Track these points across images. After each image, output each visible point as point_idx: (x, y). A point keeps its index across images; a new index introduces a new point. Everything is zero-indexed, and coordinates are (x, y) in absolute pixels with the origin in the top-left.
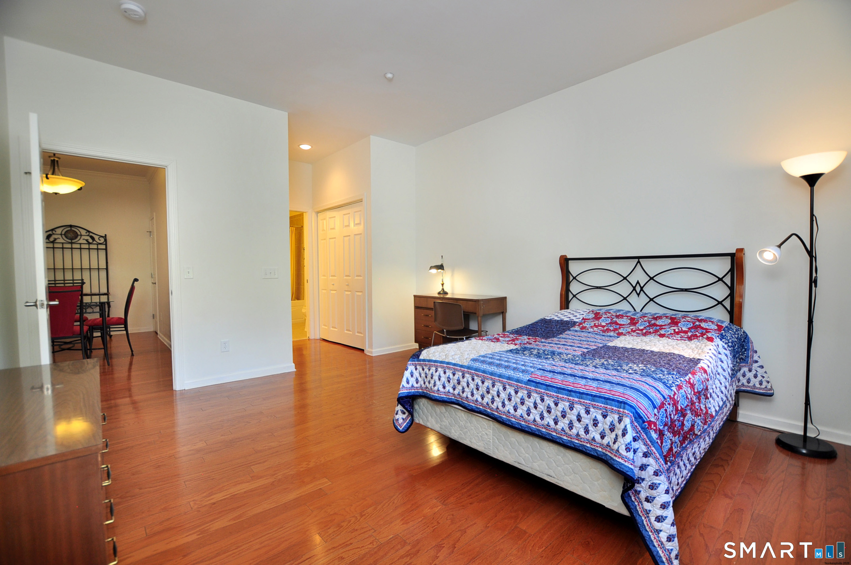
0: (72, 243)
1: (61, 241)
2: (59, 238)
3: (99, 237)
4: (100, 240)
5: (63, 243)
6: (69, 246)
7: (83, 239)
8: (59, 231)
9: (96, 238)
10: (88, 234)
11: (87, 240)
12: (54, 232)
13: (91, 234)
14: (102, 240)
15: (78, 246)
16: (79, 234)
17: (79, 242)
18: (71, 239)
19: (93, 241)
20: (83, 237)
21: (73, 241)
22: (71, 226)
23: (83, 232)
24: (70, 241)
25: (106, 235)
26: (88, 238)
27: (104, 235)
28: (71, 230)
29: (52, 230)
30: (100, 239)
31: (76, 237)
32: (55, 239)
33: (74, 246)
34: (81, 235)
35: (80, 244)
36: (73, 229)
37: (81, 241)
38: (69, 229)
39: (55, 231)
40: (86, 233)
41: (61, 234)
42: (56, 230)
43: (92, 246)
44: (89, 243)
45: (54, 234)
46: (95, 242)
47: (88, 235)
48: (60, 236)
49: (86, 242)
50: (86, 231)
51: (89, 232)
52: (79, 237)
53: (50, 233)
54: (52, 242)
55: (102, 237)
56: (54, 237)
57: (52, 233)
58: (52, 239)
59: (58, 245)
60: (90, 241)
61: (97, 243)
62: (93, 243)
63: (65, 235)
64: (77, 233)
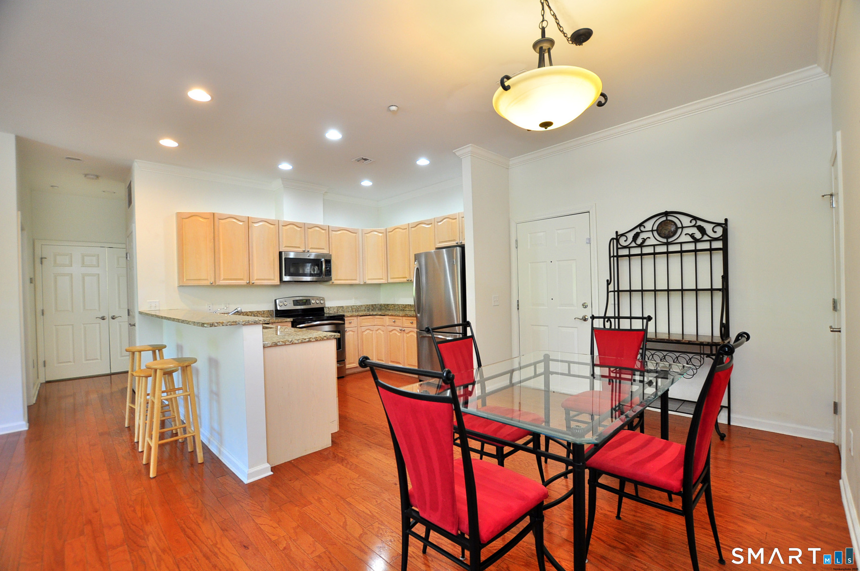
0: (667, 244)
1: (652, 241)
2: (649, 238)
3: (714, 225)
4: (715, 232)
5: (654, 246)
6: (663, 249)
7: (686, 234)
8: (649, 226)
9: (708, 228)
10: (694, 222)
11: (692, 236)
12: (642, 229)
13: (699, 223)
14: (720, 231)
15: (677, 248)
16: (679, 225)
17: (679, 241)
18: (667, 237)
19: (703, 236)
20: (686, 231)
21: (670, 240)
22: (666, 214)
23: (686, 221)
24: (665, 240)
25: (726, 220)
26: (695, 231)
27: (723, 222)
28: (667, 219)
29: (641, 225)
30: (716, 229)
31: (675, 233)
32: (644, 240)
33: (672, 248)
34: (682, 228)
35: (681, 243)
36: (670, 218)
37: (682, 239)
38: (664, 219)
39: (644, 227)
40: (691, 222)
41: (652, 231)
42: (645, 224)
43: (700, 246)
44: (696, 241)
45: (642, 232)
46: (706, 238)
47: (694, 226)
48: (650, 234)
49: (690, 239)
50: (690, 219)
51: (695, 218)
52: (679, 231)
53: (638, 230)
54: (641, 246)
55: (719, 224)
56: (643, 236)
57: (639, 231)
58: (639, 241)
59: (646, 250)
60: (698, 235)
61: (709, 239)
62: (703, 239)
63: (657, 230)
64: (676, 224)
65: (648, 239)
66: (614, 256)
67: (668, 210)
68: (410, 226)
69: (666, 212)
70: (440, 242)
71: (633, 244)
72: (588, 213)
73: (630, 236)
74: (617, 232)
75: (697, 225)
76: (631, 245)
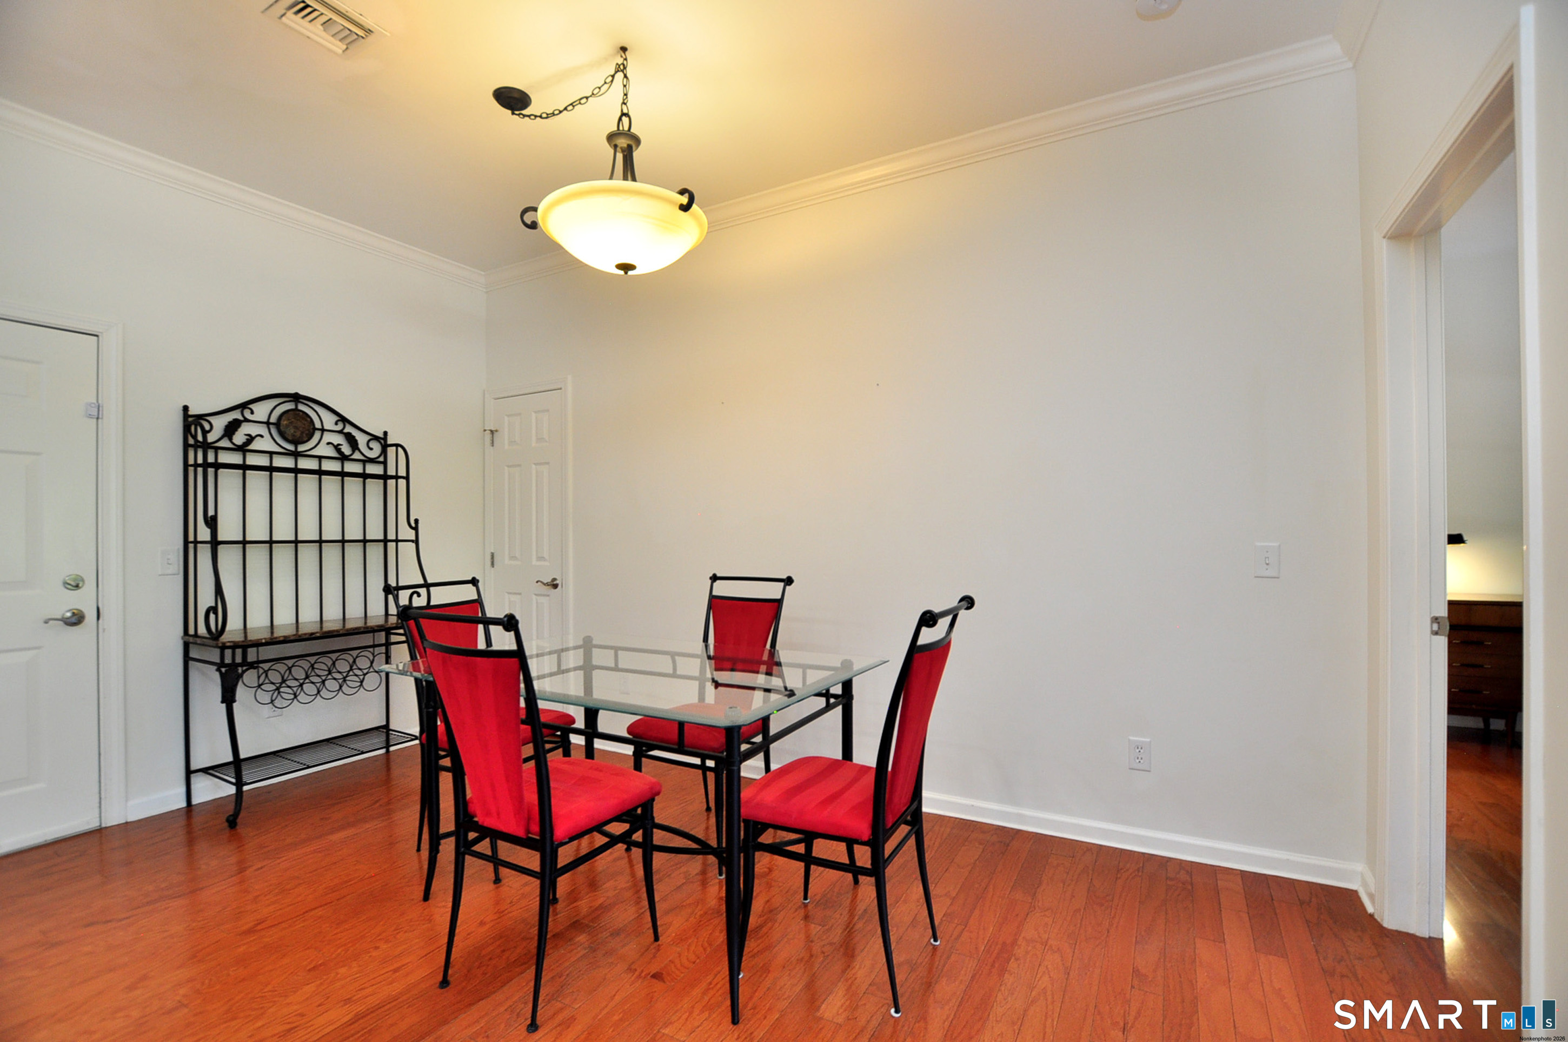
0: (296, 455)
1: (267, 444)
2: (262, 436)
3: (369, 437)
4: (371, 449)
5: (271, 454)
6: (288, 462)
7: (328, 443)
8: (261, 411)
9: (362, 439)
10: (341, 426)
11: (337, 448)
12: (247, 414)
13: (349, 429)
14: (376, 448)
15: (311, 464)
16: (318, 425)
17: (316, 452)
18: (296, 443)
19: (353, 451)
20: (328, 437)
21: (301, 448)
22: (296, 398)
23: (329, 421)
24: (291, 447)
25: (386, 433)
26: (338, 439)
27: (381, 435)
28: (296, 409)
29: (243, 406)
30: (372, 444)
31: (310, 437)
32: (251, 439)
33: (304, 464)
34: (323, 430)
35: (320, 458)
36: (302, 407)
37: (324, 450)
38: (292, 406)
39: (252, 413)
40: (336, 424)
41: (268, 423)
42: (253, 407)
43: (350, 467)
44: (343, 458)
45: (247, 420)
46: (357, 456)
47: (340, 432)
48: (262, 430)
49: (333, 453)
50: (336, 418)
51: (344, 420)
52: (317, 435)
53: (236, 415)
54: (242, 449)
55: (376, 438)
56: (246, 429)
57: (241, 418)
58: (239, 438)
59: (253, 460)
60: (346, 450)
61: (362, 458)
62: (353, 457)
63: (277, 425)
64: (312, 422)
65: (258, 438)
66: (196, 465)
67: (301, 393)
69: (297, 394)
71: (225, 443)
72: (96, 338)
73: (219, 423)
74: (186, 408)
75: (346, 431)
76: (220, 444)
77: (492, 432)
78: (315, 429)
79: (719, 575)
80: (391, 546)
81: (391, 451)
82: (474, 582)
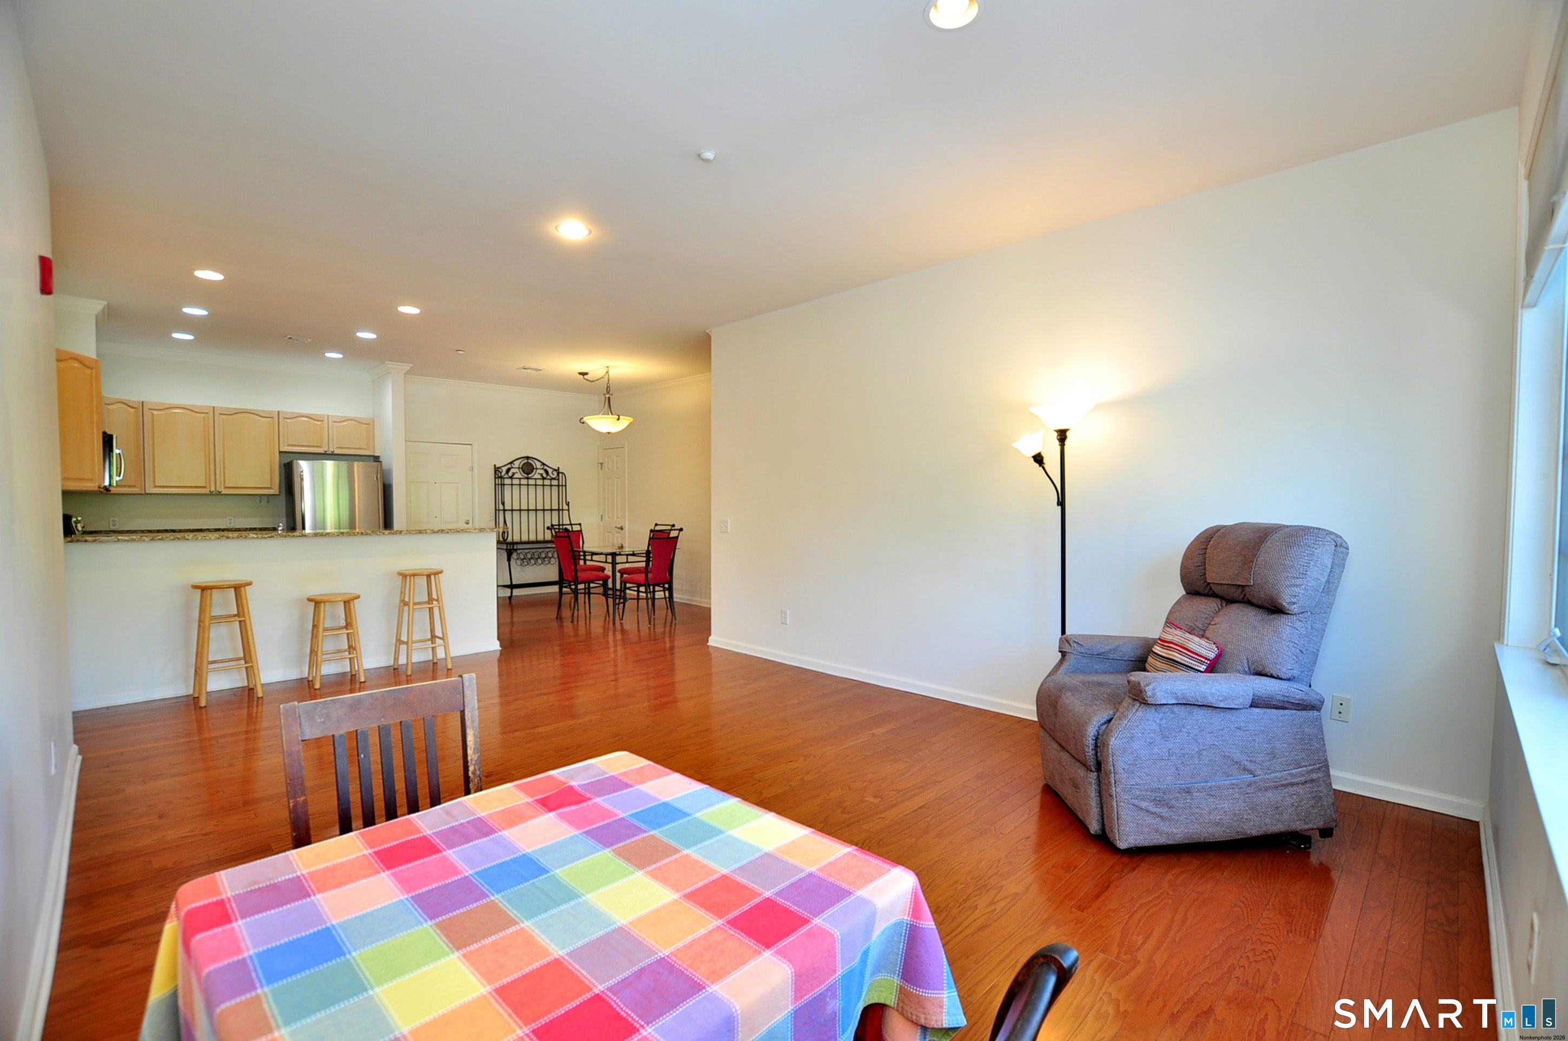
0: (528, 478)
1: (519, 475)
3: (553, 470)
4: (553, 474)
5: (520, 479)
6: (524, 482)
7: (539, 474)
8: (517, 464)
9: (550, 471)
10: (542, 467)
11: (541, 475)
12: (513, 465)
13: (545, 467)
14: (555, 473)
16: (535, 467)
17: (534, 477)
18: (528, 474)
20: (539, 471)
21: (530, 476)
22: (528, 458)
23: (539, 465)
24: (526, 476)
25: (559, 468)
26: (542, 472)
27: (557, 468)
28: (528, 462)
29: (511, 463)
31: (532, 471)
32: (514, 474)
33: (532, 482)
34: (537, 469)
35: (536, 479)
36: (530, 461)
37: (537, 476)
38: (526, 461)
41: (519, 468)
42: (515, 463)
43: (547, 482)
44: (544, 478)
45: (512, 468)
46: (548, 477)
47: (543, 469)
48: (517, 470)
49: (540, 477)
50: (541, 464)
51: (544, 464)
52: (535, 470)
53: (509, 466)
54: (511, 478)
55: (555, 470)
56: (512, 471)
58: (510, 474)
59: (516, 482)
60: (545, 475)
61: (550, 478)
63: (522, 468)
64: (533, 466)
65: (516, 473)
66: (498, 484)
67: (530, 456)
68: (217, 412)
69: (528, 456)
70: (289, 445)
71: (506, 476)
72: (471, 445)
73: (504, 469)
74: (495, 465)
77: (601, 464)
78: (534, 469)
79: (658, 523)
80: (561, 512)
81: (560, 475)
82: (580, 524)
